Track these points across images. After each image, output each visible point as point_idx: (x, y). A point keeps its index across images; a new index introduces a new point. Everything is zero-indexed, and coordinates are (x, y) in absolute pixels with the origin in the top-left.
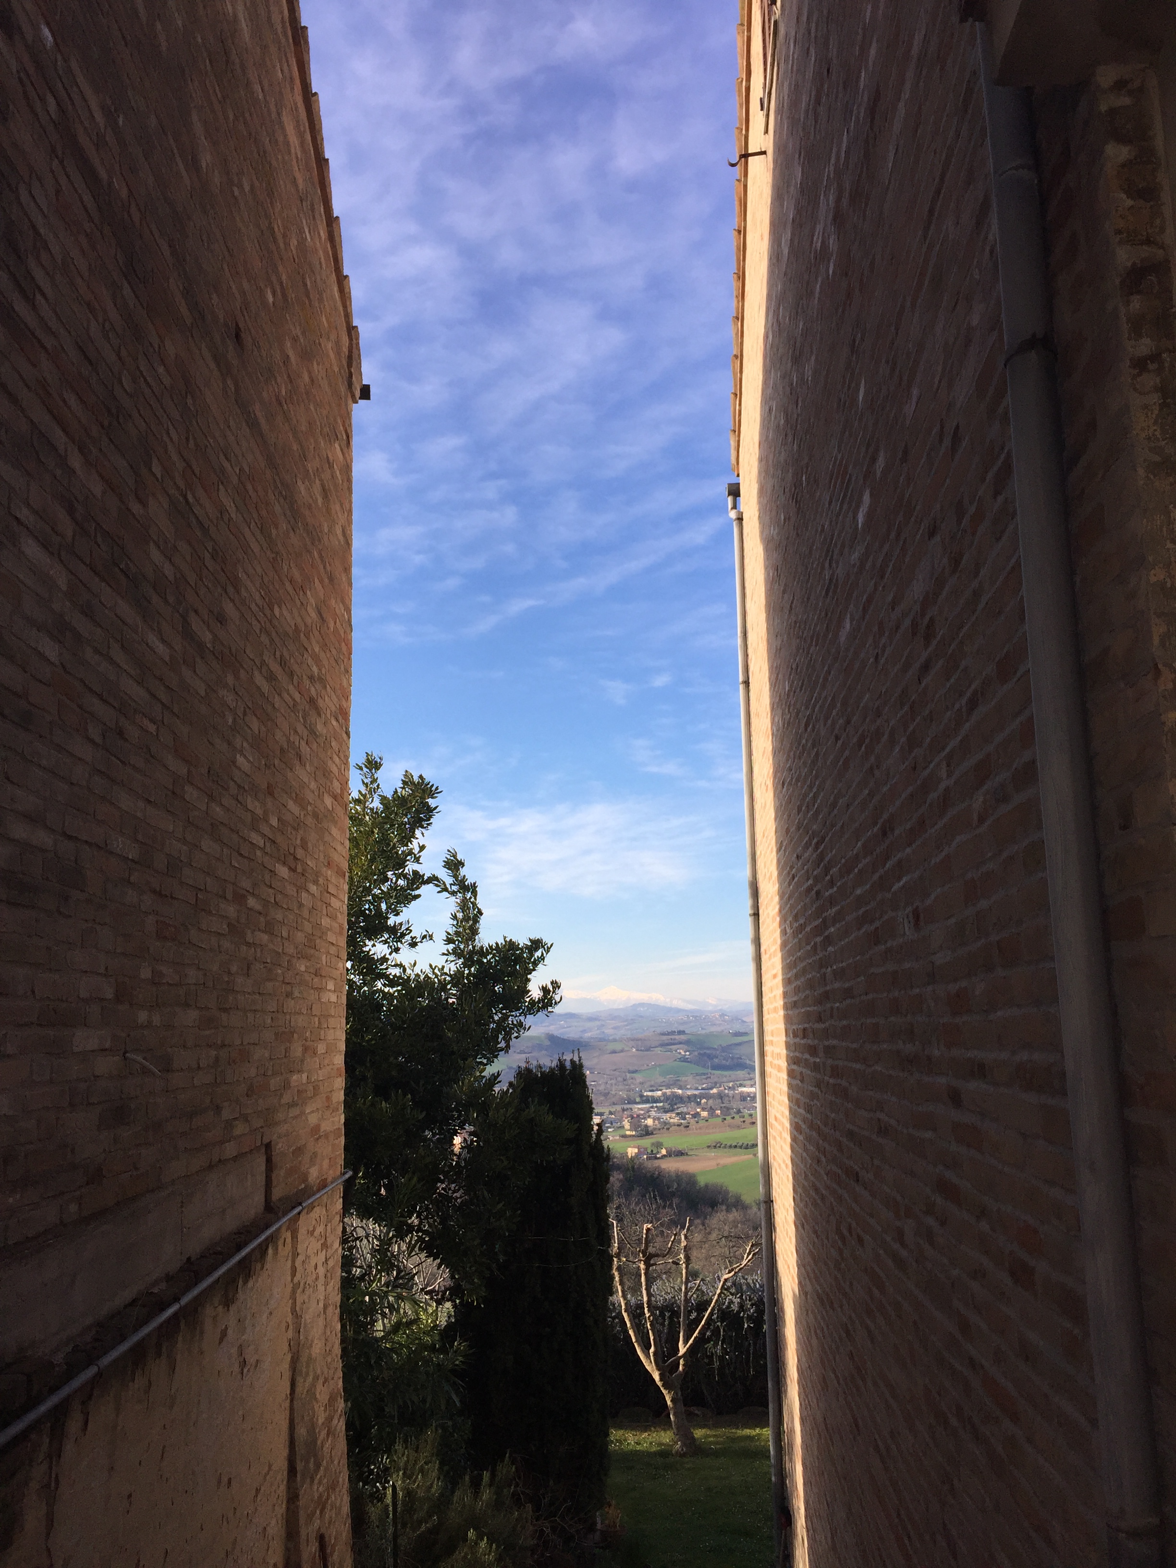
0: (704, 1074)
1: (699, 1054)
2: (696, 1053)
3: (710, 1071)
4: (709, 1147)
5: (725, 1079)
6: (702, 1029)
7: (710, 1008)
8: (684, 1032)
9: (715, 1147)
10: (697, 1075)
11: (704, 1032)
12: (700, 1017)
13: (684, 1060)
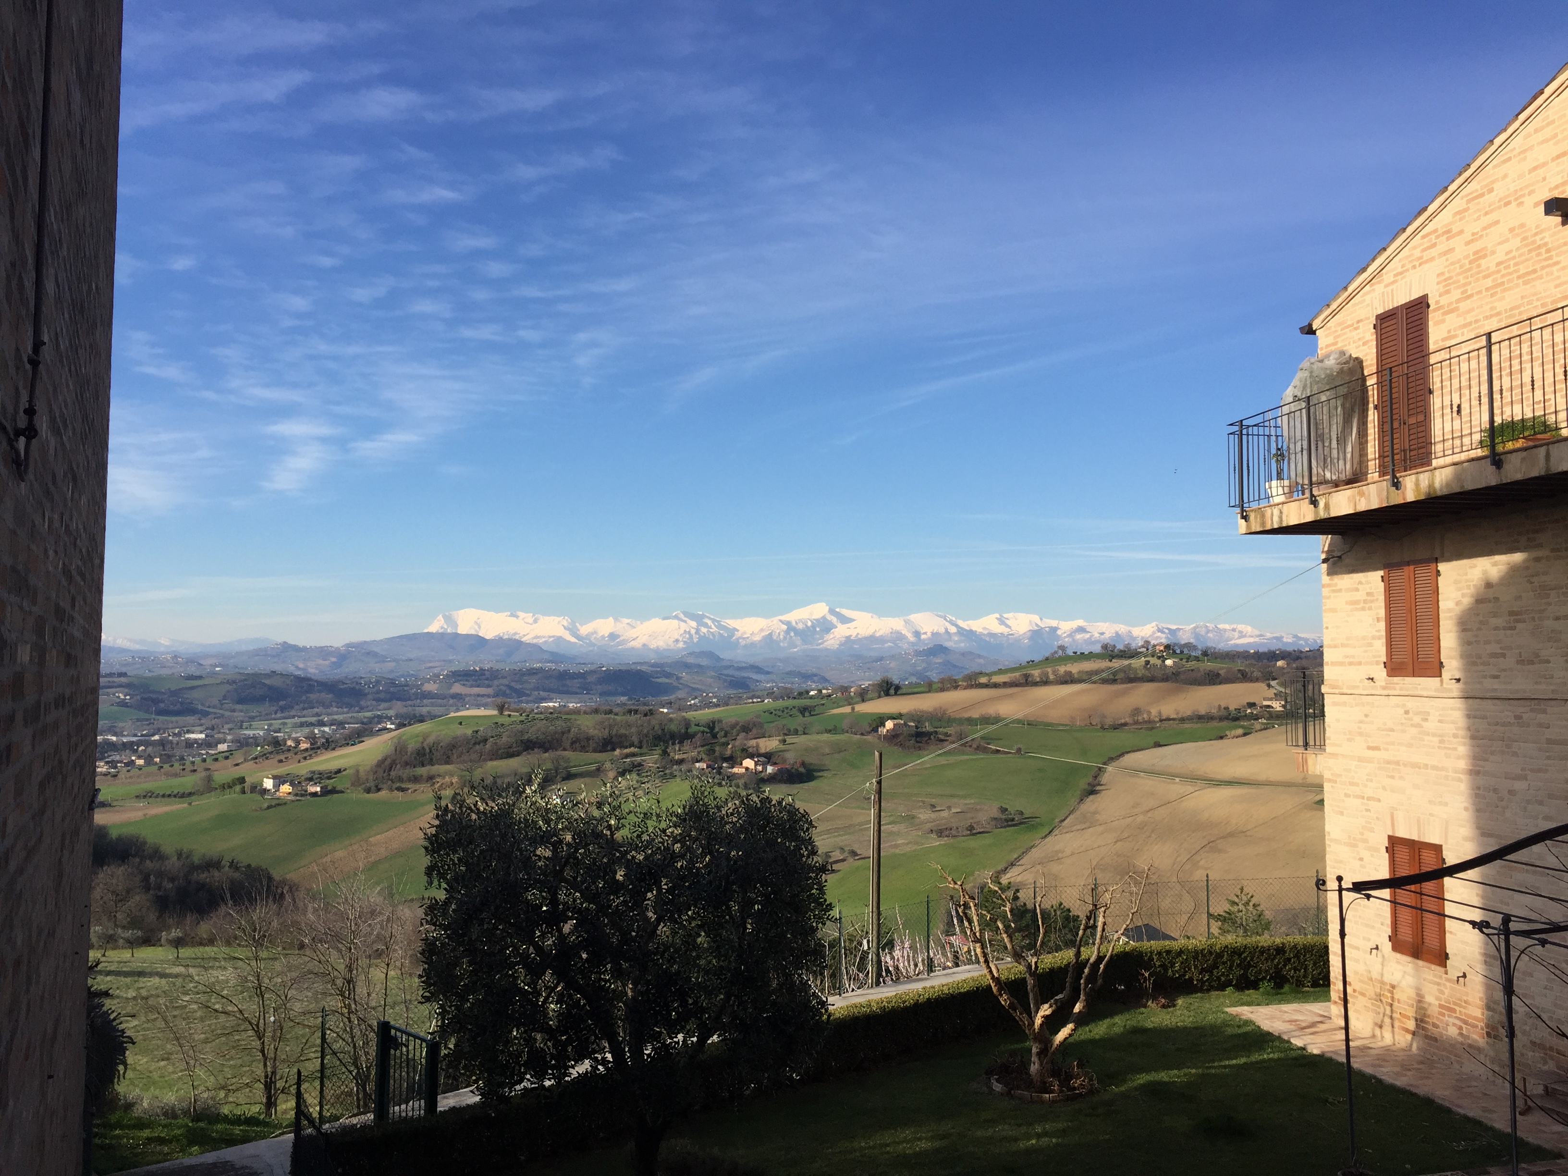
0: (147, 720)
1: (142, 698)
2: (139, 697)
3: (153, 716)
4: (137, 797)
5: (170, 725)
6: (150, 671)
7: (162, 649)
8: (126, 674)
9: (145, 797)
10: (138, 720)
11: (150, 675)
12: (149, 658)
13: (123, 704)
